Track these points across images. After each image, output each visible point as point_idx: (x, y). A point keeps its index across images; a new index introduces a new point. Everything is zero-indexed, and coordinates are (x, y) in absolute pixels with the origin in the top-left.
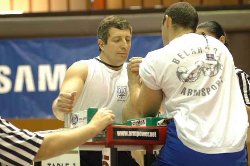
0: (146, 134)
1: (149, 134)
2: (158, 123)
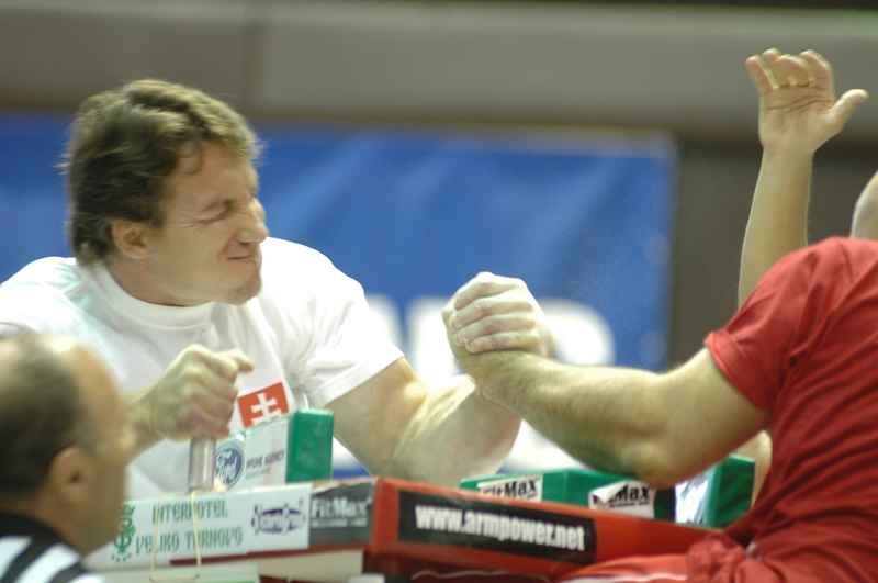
0: (539, 533)
1: (553, 536)
2: (596, 499)
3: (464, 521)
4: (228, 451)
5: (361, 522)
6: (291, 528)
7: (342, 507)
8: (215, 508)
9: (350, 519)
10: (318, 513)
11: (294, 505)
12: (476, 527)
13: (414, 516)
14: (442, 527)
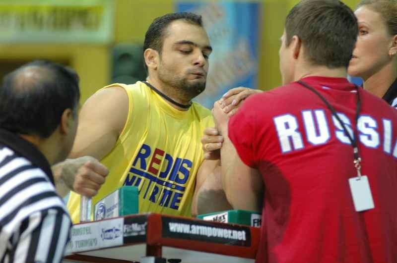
3: (191, 229)
4: (101, 207)
5: (143, 233)
6: (116, 237)
7: (136, 227)
8: (87, 230)
9: (139, 232)
10: (126, 230)
11: (117, 227)
12: (196, 231)
13: (168, 227)
14: (181, 231)
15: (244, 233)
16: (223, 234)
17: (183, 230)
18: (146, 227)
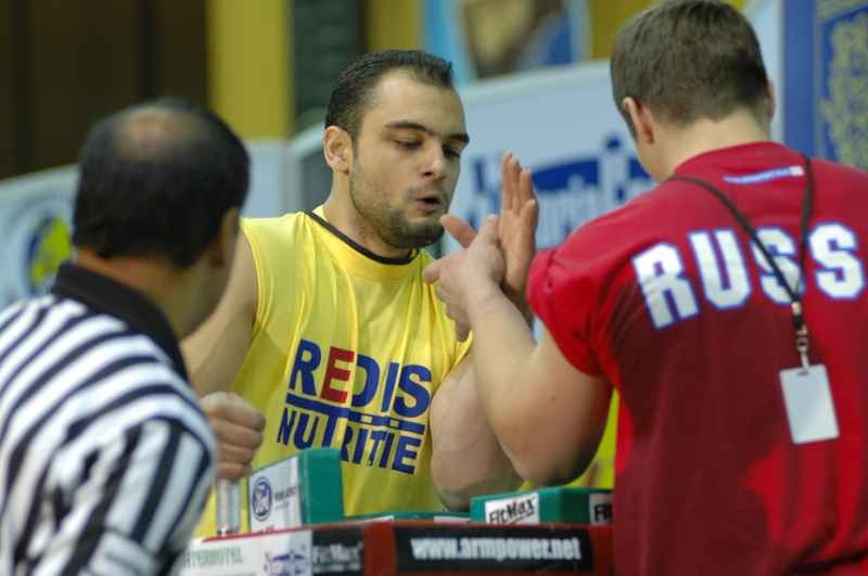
3: (459, 548)
5: (356, 567)
6: (298, 572)
7: (338, 552)
8: (233, 554)
9: (346, 563)
10: (318, 559)
11: (298, 551)
12: (472, 552)
13: (410, 549)
14: (439, 556)
15: (575, 542)
16: (531, 550)
17: (443, 553)
18: (362, 553)
